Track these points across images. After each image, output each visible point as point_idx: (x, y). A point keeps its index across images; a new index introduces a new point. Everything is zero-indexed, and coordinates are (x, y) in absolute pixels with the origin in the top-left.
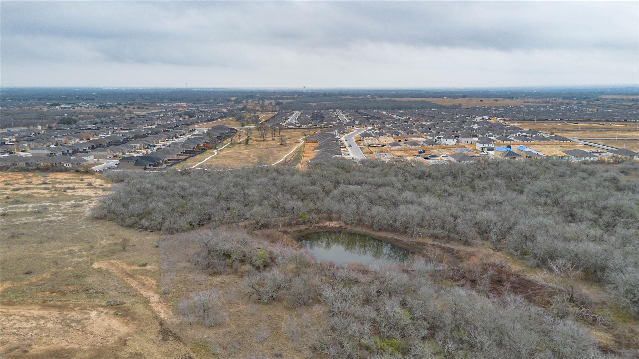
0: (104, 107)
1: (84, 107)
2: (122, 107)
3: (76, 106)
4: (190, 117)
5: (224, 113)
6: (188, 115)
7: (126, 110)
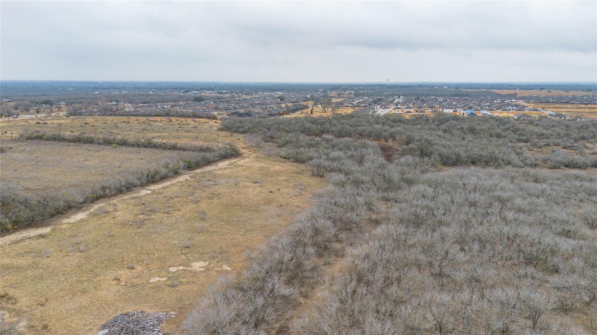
0: (221, 93)
1: (207, 93)
2: (234, 94)
3: (202, 92)
4: (281, 100)
5: (307, 98)
6: (279, 98)
7: (236, 96)
